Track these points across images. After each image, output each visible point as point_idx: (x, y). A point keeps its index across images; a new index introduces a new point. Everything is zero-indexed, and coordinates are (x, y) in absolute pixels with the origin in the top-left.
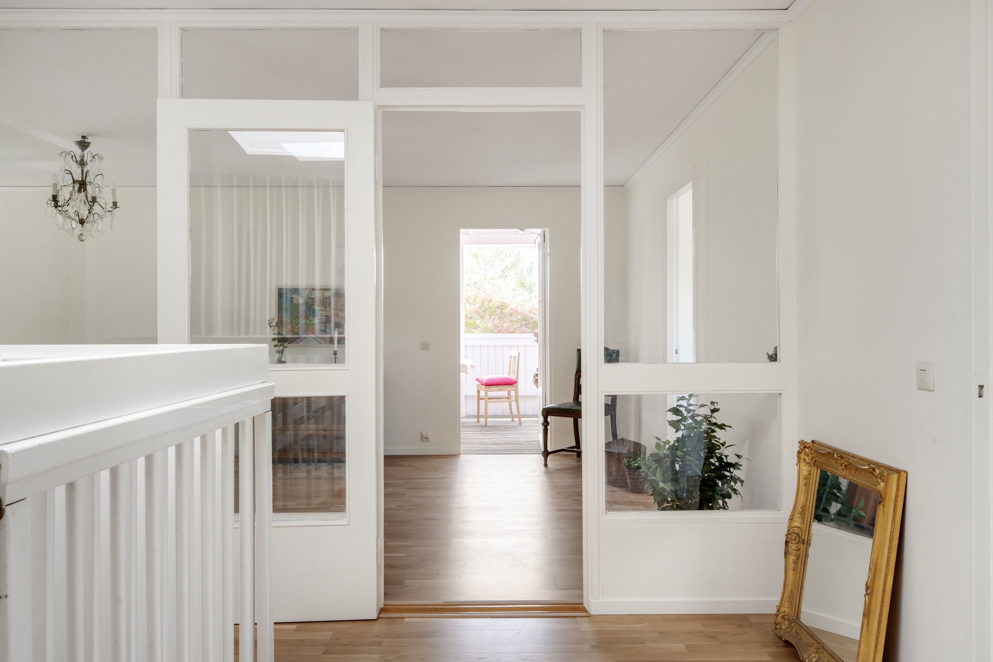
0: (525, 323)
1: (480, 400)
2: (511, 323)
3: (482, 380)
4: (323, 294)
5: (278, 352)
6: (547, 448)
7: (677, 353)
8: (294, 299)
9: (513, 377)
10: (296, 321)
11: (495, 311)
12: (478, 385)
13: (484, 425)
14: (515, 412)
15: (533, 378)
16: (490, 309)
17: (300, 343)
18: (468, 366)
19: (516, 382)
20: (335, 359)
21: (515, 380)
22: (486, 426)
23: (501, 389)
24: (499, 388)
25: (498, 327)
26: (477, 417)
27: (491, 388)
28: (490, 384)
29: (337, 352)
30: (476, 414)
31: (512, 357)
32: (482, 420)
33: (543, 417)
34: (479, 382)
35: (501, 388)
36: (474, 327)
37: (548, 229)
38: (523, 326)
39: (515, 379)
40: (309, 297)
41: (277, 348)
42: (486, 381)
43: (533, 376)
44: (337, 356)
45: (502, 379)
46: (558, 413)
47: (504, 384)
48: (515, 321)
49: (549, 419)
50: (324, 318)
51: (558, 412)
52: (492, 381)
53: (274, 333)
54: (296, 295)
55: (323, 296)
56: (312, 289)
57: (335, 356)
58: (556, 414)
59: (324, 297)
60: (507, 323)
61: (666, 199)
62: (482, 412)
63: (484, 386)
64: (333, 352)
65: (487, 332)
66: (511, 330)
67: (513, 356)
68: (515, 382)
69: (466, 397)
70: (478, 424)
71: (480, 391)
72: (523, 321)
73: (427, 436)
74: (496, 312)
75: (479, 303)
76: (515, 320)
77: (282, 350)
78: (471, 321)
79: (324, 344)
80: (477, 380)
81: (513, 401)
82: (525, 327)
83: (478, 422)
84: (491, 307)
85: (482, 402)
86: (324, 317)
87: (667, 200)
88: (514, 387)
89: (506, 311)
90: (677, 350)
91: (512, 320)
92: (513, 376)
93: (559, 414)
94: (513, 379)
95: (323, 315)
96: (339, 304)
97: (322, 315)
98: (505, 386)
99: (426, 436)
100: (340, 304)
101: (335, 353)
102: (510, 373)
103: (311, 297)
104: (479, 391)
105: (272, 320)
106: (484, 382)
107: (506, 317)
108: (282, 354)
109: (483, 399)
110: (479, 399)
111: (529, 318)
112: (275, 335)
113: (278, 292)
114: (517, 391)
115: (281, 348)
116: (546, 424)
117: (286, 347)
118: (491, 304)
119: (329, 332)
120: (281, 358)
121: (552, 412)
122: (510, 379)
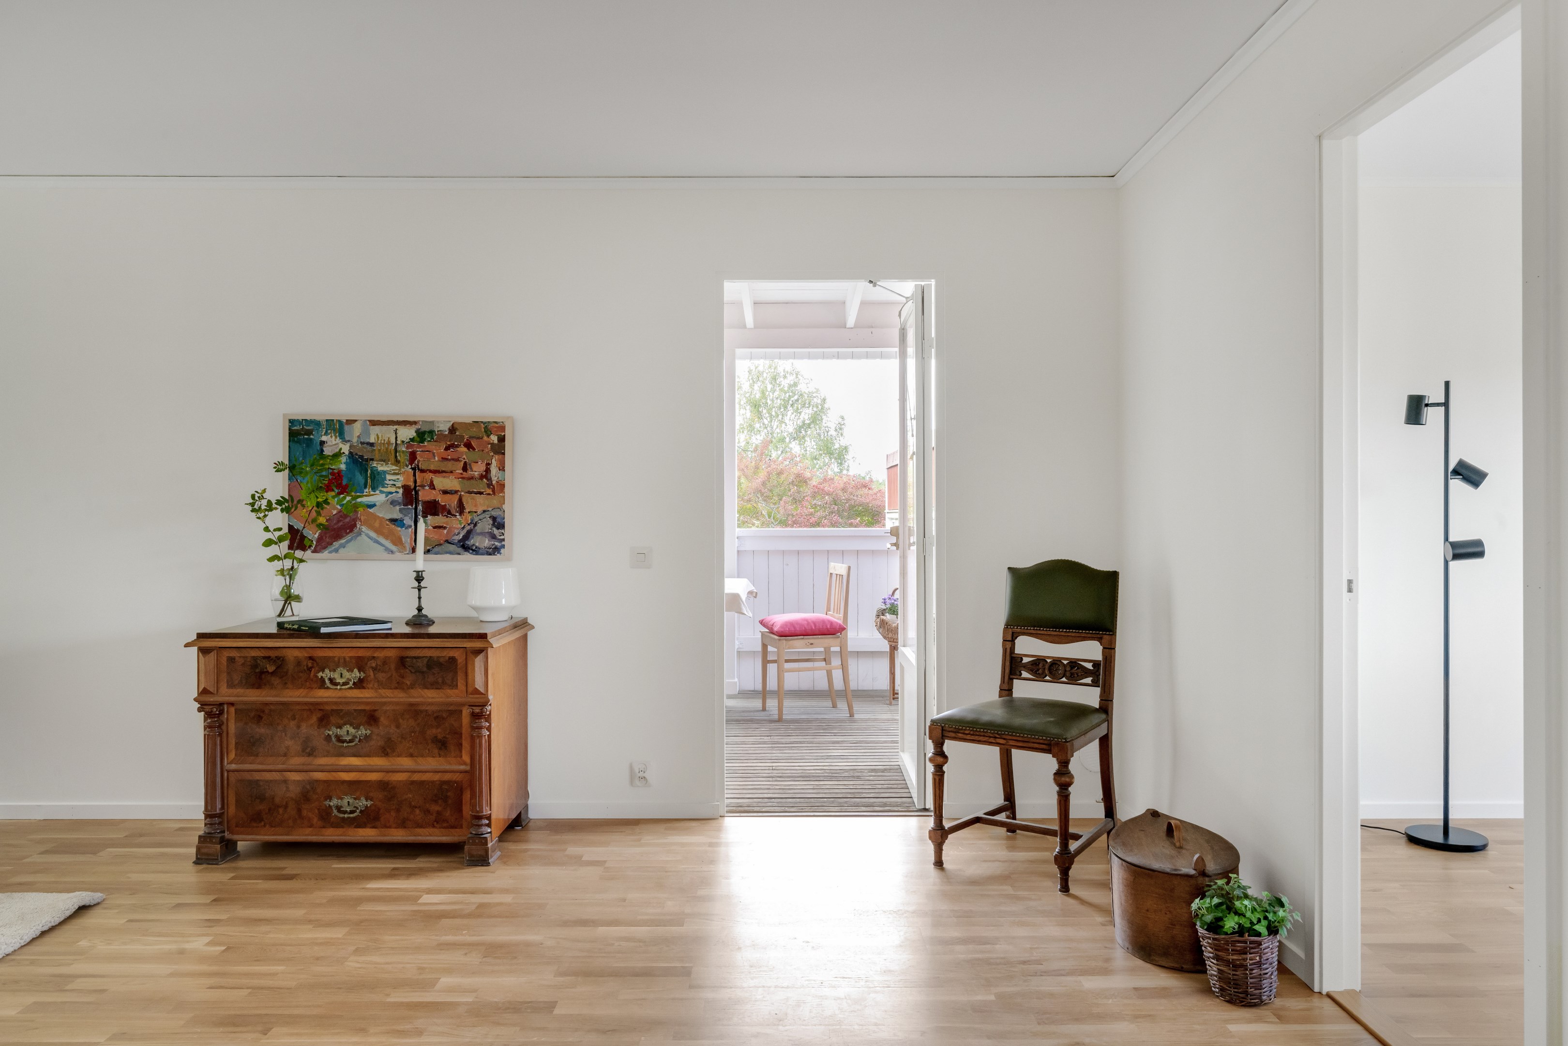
0: (836, 509)
1: (768, 664)
2: (813, 508)
3: (771, 623)
4: (396, 433)
5: (282, 572)
6: (941, 821)
7: (1350, 590)
8: (326, 445)
9: (836, 618)
10: (317, 498)
11: (788, 489)
12: (763, 634)
13: (776, 717)
14: (838, 684)
15: (874, 618)
16: (781, 487)
17: (341, 551)
18: (744, 597)
19: (844, 629)
20: (419, 590)
21: (840, 625)
22: (780, 720)
23: (812, 644)
24: (809, 641)
25: (793, 516)
26: (761, 695)
27: (792, 641)
28: (789, 633)
29: (424, 574)
30: (759, 687)
31: (834, 577)
32: (772, 704)
33: (933, 742)
34: (765, 627)
35: (811, 641)
36: (754, 516)
37: (933, 282)
38: (834, 514)
39: (840, 622)
40: (362, 440)
41: (278, 565)
42: (781, 627)
43: (875, 613)
44: (423, 584)
45: (814, 623)
46: (972, 735)
47: (817, 632)
48: (821, 505)
49: (949, 746)
50: (398, 490)
51: (972, 733)
52: (794, 627)
53: (267, 527)
54: (331, 437)
55: (396, 438)
56: (370, 421)
57: (419, 583)
58: (968, 737)
59: (399, 442)
60: (807, 508)
61: (1320, 137)
62: (772, 684)
63: (776, 637)
64: (415, 574)
65: (774, 523)
66: (813, 520)
67: (837, 575)
68: (842, 629)
69: (738, 652)
70: (762, 715)
71: (769, 646)
72: (834, 506)
73: (645, 775)
74: (790, 490)
75: (761, 477)
76: (820, 503)
77: (290, 567)
78: (749, 506)
79: (398, 554)
80: (762, 622)
81: (836, 668)
82: (837, 515)
83: (764, 709)
84: (781, 482)
85: (772, 669)
86: (399, 488)
87: (1325, 143)
88: (839, 640)
89: (807, 491)
90: (1350, 582)
91: (815, 504)
92: (835, 614)
93: (976, 738)
94: (837, 623)
95: (395, 483)
96: (435, 457)
97: (395, 485)
98: (820, 636)
99: (641, 774)
100: (436, 459)
101: (419, 578)
102: (828, 609)
103: (367, 440)
104: (764, 646)
105: (259, 495)
106: (776, 629)
107: (806, 498)
108: (291, 577)
109: (774, 661)
110: (765, 662)
111: (843, 501)
112: (270, 531)
113: (290, 429)
114: (843, 646)
115: (288, 564)
116: (940, 760)
117: (301, 561)
118: (782, 478)
119: (409, 524)
120: (288, 587)
121: (957, 731)
122: (831, 623)
